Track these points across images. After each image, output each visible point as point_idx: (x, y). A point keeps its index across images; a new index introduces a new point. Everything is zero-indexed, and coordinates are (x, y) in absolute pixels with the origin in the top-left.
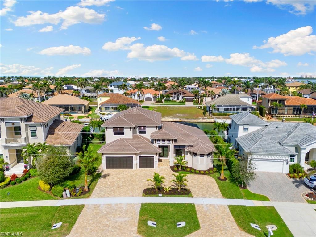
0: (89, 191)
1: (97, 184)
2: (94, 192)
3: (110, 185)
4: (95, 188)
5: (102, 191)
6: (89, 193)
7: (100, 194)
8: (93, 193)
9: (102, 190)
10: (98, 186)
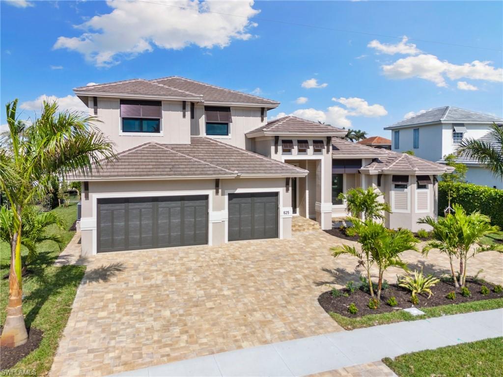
0: (37, 346)
1: (75, 305)
2: (64, 345)
3: (143, 303)
4: (71, 323)
5: (116, 333)
6: (35, 353)
7: (107, 350)
8: (60, 350)
9: (114, 329)
10: (80, 314)
